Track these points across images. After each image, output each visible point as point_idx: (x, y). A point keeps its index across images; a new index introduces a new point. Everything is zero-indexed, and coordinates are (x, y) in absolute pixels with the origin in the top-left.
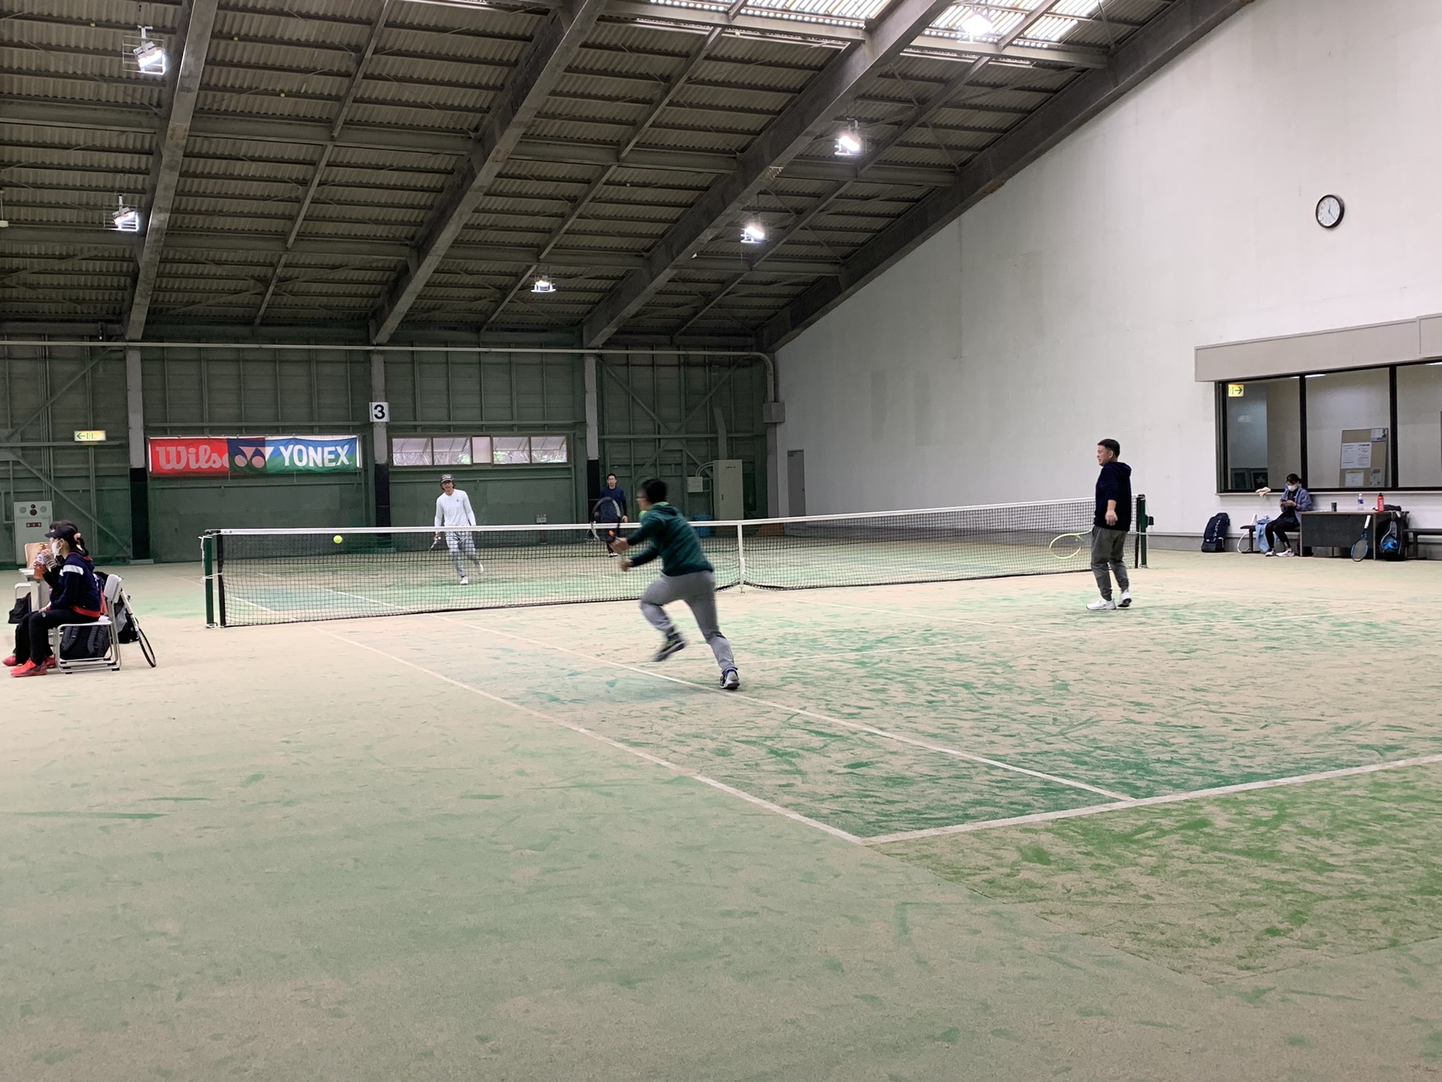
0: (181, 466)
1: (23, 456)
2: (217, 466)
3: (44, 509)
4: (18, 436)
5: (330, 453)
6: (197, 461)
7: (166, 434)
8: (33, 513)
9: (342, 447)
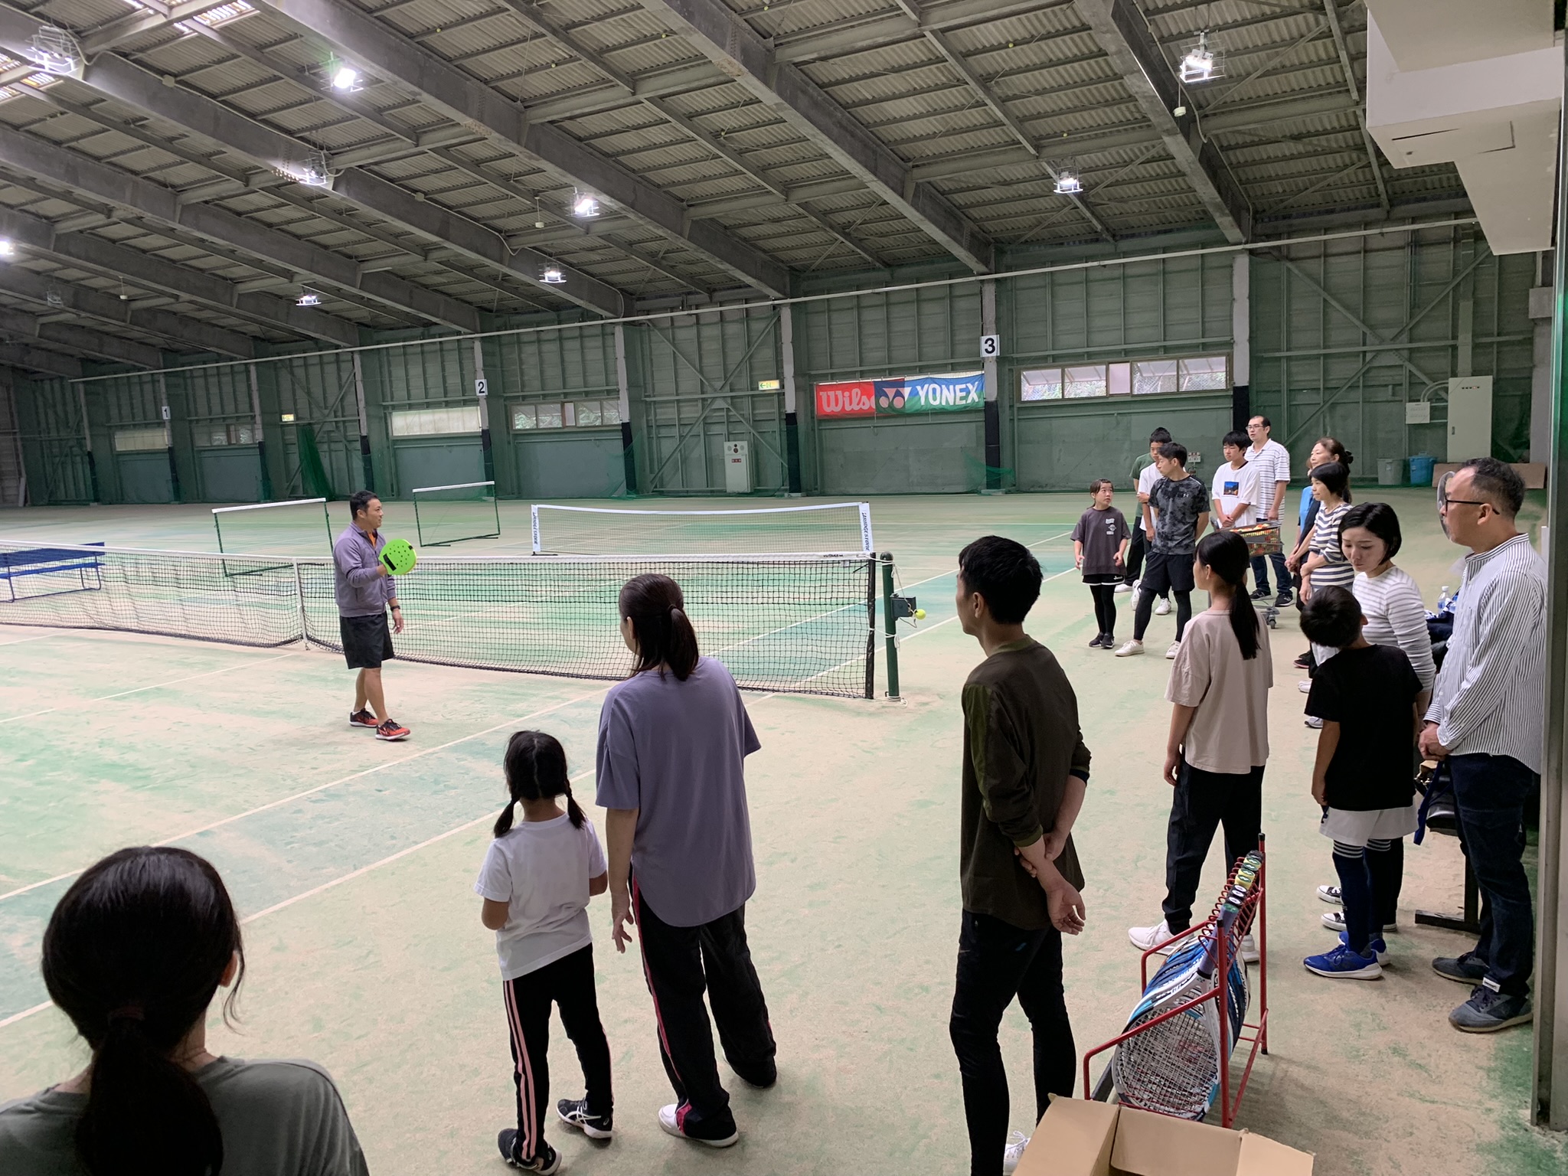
0: (838, 409)
1: (732, 404)
2: (866, 407)
3: (742, 448)
4: (728, 388)
5: (961, 390)
6: (851, 404)
7: (827, 381)
8: (736, 451)
9: (973, 384)
